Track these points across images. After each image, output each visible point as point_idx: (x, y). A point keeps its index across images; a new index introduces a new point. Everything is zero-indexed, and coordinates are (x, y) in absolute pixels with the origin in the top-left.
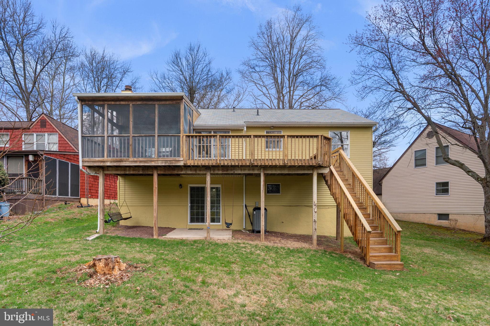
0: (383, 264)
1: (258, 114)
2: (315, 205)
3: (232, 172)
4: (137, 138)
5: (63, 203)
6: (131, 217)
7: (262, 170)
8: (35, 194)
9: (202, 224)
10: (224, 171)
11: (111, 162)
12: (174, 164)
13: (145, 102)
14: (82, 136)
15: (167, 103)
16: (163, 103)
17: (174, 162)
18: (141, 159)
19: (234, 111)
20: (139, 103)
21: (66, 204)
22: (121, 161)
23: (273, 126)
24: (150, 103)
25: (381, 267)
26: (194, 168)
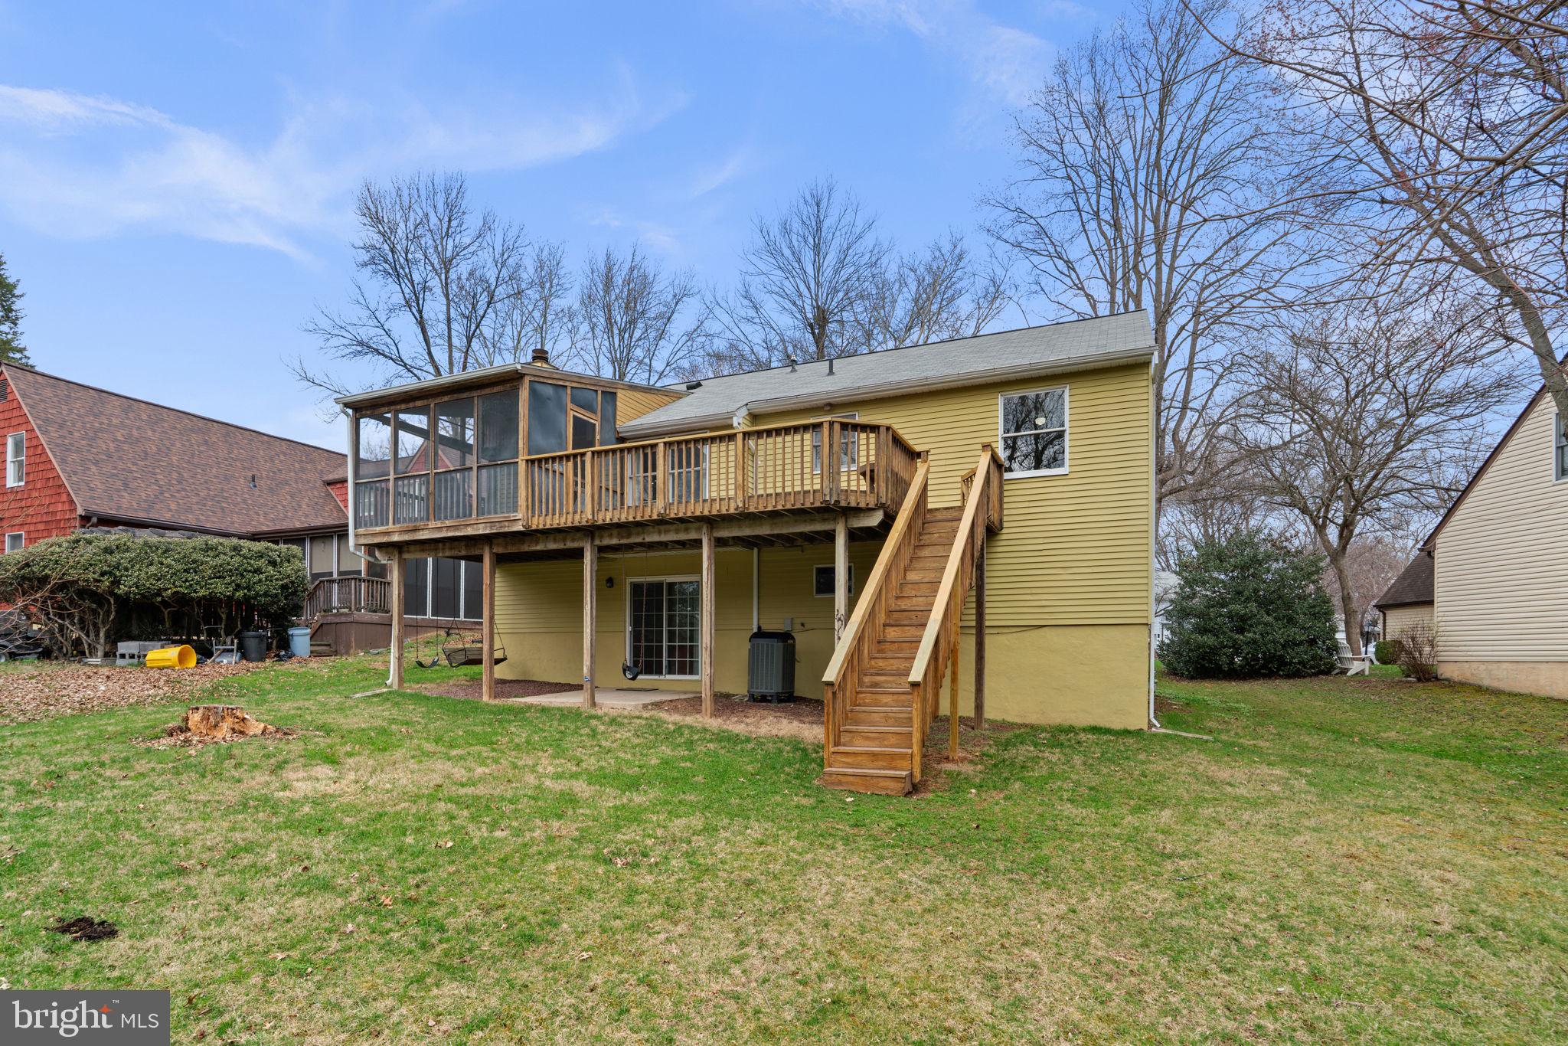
0: (845, 775)
1: (831, 372)
2: (840, 619)
3: (639, 540)
4: (443, 477)
5: (443, 633)
6: (505, 659)
7: (704, 530)
8: (375, 611)
9: (656, 677)
10: (623, 537)
11: (401, 532)
12: (506, 530)
13: (456, 396)
14: (356, 485)
15: (495, 389)
16: (487, 391)
17: (506, 524)
18: (448, 523)
19: (794, 370)
20: (446, 398)
21: (448, 634)
22: (415, 530)
23: (830, 404)
24: (465, 395)
25: (840, 783)
26: (559, 536)
